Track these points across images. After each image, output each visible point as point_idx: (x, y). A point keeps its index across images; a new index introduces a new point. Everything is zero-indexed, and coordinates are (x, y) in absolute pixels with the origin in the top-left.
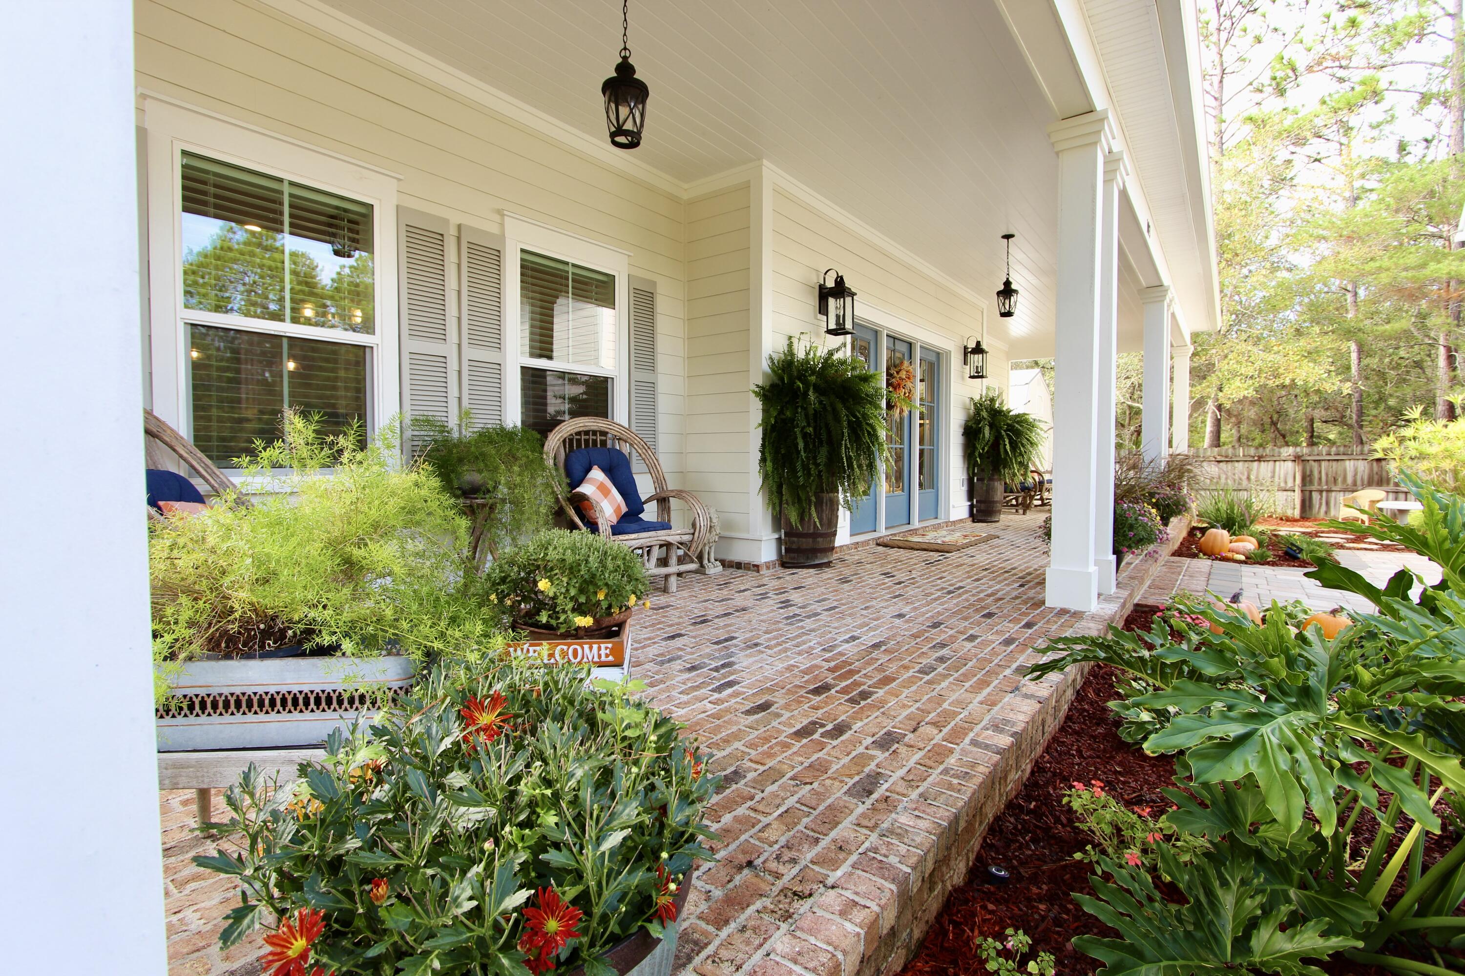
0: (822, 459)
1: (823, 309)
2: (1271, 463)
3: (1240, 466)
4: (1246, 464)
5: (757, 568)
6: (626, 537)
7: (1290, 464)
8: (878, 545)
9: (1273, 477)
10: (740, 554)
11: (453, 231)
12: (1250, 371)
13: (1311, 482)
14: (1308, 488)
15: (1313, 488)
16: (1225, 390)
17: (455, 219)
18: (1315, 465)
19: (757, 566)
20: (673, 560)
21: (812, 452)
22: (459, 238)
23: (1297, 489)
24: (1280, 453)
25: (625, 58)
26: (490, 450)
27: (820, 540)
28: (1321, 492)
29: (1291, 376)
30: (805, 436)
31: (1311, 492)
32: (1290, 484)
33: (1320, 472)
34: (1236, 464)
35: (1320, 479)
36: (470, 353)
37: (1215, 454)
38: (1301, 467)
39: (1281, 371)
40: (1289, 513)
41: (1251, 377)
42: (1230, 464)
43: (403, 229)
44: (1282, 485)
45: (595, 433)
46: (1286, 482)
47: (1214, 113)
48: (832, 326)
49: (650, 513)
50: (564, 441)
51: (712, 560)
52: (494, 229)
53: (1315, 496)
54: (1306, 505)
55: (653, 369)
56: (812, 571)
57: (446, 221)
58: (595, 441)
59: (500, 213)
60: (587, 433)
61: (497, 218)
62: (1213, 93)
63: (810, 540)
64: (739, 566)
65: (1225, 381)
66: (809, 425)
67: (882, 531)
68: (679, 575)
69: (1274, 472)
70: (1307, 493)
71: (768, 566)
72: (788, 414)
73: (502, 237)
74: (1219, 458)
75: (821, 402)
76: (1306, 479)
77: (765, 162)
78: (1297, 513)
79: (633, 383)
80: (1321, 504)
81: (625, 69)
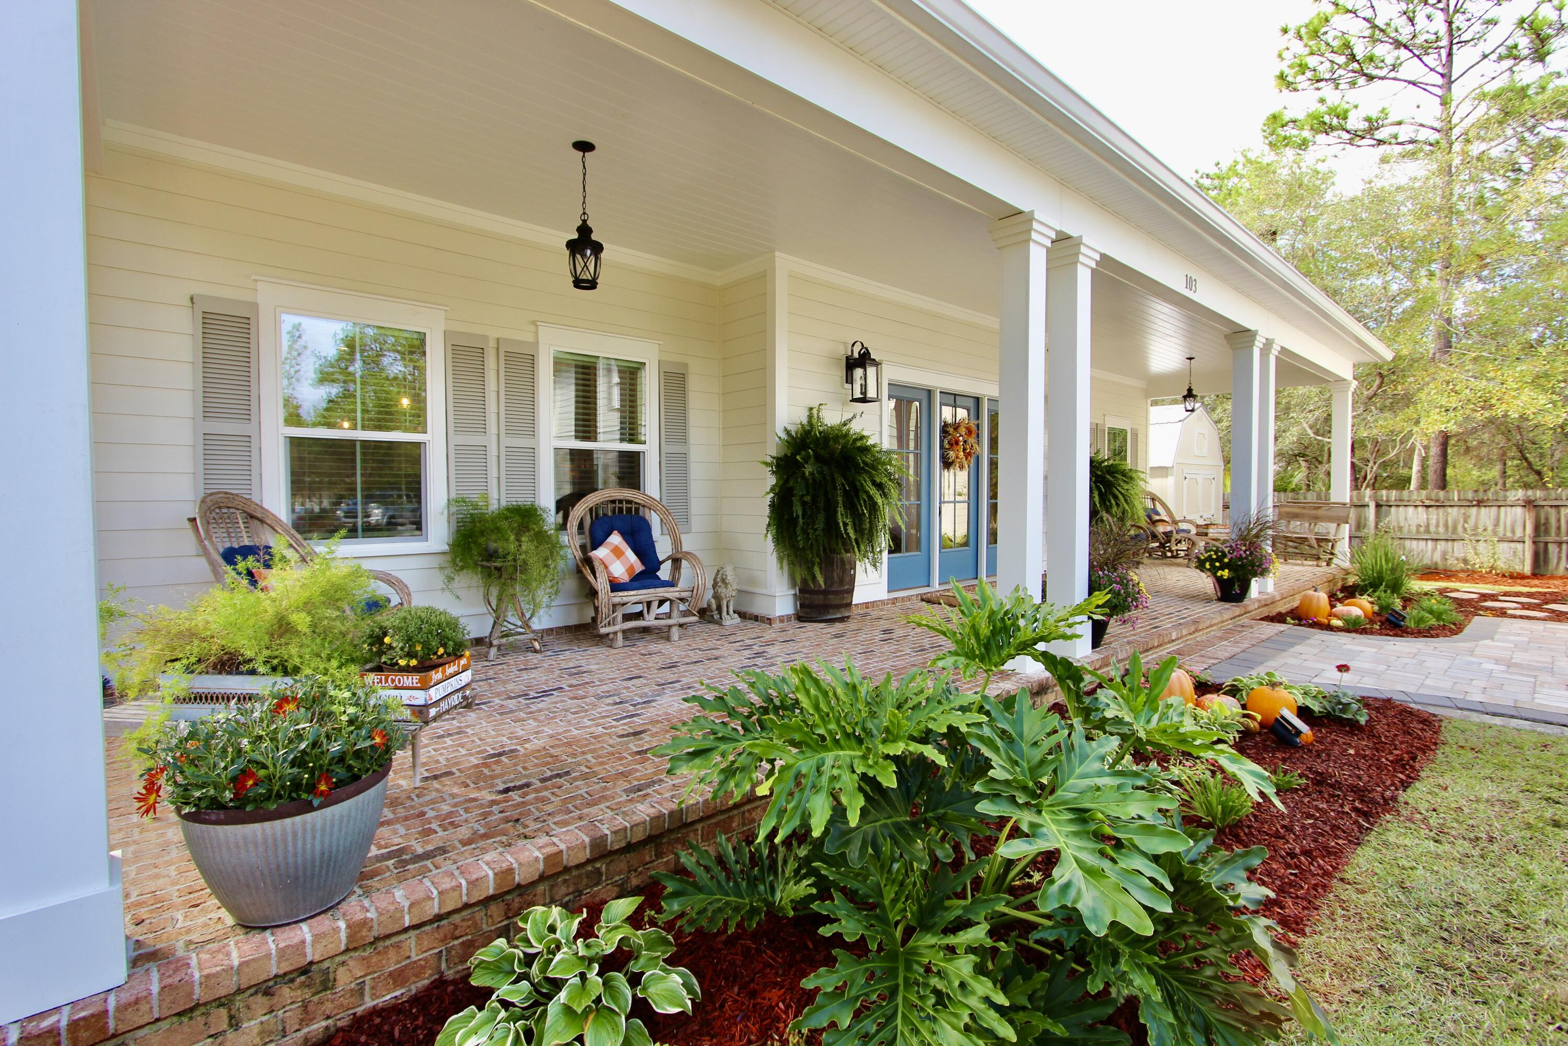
0: (820, 524)
1: (849, 379)
2: (1494, 509)
3: (1453, 512)
4: (1462, 510)
5: (769, 621)
6: (626, 593)
7: (1519, 510)
8: (922, 600)
9: (1496, 525)
10: (758, 608)
11: (492, 344)
12: (1454, 402)
13: (1547, 532)
14: (1542, 539)
15: (1549, 539)
16: (1421, 425)
17: (493, 334)
18: (1553, 512)
19: (769, 619)
20: (675, 613)
21: (810, 519)
22: (498, 349)
23: (1527, 539)
24: (1505, 496)
25: (584, 221)
26: (504, 525)
27: (832, 597)
28: (1560, 544)
29: (1504, 407)
30: (804, 504)
31: (1546, 543)
32: (1519, 534)
33: (1559, 520)
34: (1450, 510)
35: (1559, 528)
36: (507, 441)
37: (1423, 497)
38: (1533, 514)
39: (1493, 401)
40: (1518, 568)
41: (1455, 409)
42: (1441, 510)
43: (449, 348)
44: (1509, 534)
45: (621, 501)
46: (1513, 532)
47: (1439, 92)
48: (858, 395)
49: (664, 573)
50: (591, 510)
51: (731, 612)
52: (529, 338)
53: (1552, 548)
54: (1540, 559)
55: (684, 440)
56: (822, 625)
57: (485, 338)
58: (621, 509)
59: (534, 323)
60: (613, 502)
61: (533, 328)
62: (1440, 69)
63: (822, 597)
64: (756, 618)
65: (1423, 414)
66: (808, 494)
67: (936, 586)
68: (681, 626)
69: (1498, 519)
70: (1542, 546)
71: (781, 618)
72: (791, 484)
73: (536, 344)
74: (1427, 503)
75: (821, 473)
76: (1540, 528)
77: (777, 253)
78: (1527, 570)
79: (663, 455)
80: (1559, 558)
81: (584, 230)
